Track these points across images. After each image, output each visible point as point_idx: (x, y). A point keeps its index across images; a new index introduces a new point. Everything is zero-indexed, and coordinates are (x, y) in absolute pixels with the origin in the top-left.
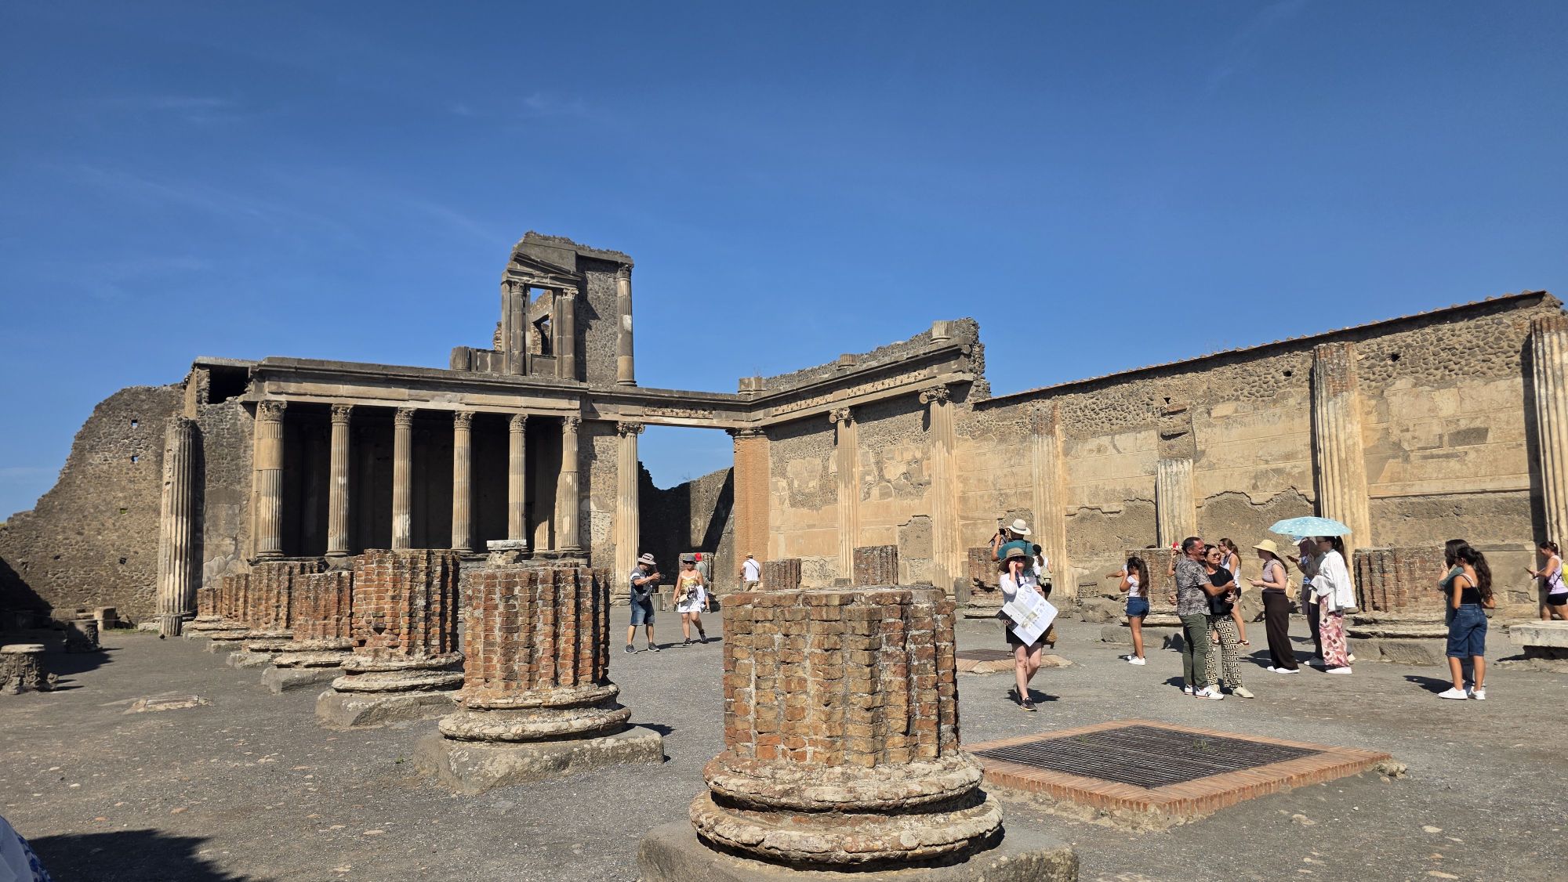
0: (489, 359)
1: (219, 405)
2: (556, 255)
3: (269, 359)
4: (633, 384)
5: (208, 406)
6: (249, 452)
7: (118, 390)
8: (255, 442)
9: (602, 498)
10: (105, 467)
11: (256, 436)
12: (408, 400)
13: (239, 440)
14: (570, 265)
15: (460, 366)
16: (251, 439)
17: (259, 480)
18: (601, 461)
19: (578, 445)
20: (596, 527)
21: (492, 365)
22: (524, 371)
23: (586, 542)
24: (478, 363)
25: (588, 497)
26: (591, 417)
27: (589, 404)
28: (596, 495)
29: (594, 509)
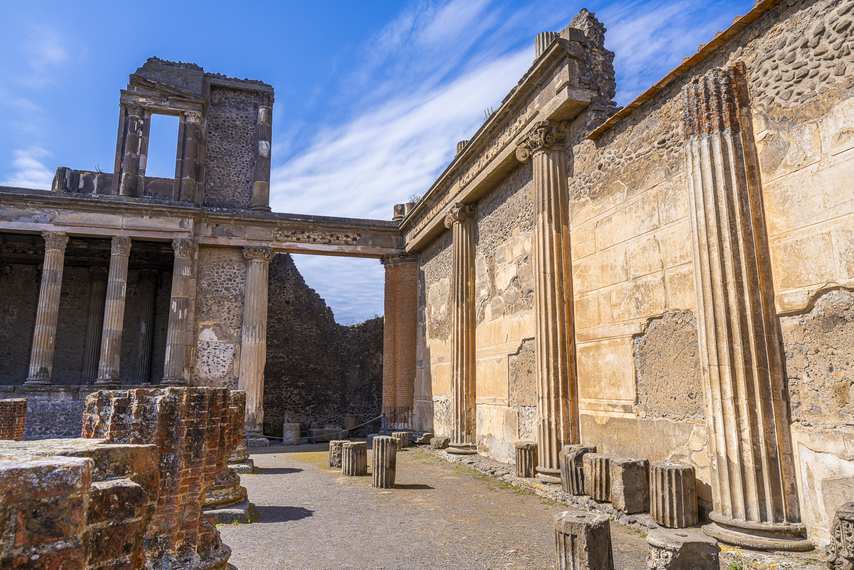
0: (95, 182)
9: (224, 328)
14: (196, 86)
15: (56, 187)
18: (226, 289)
19: (192, 271)
20: (216, 359)
21: (98, 186)
22: (133, 191)
23: (203, 375)
24: (81, 185)
25: (209, 327)
26: (212, 242)
27: (210, 229)
28: (218, 325)
29: (215, 339)
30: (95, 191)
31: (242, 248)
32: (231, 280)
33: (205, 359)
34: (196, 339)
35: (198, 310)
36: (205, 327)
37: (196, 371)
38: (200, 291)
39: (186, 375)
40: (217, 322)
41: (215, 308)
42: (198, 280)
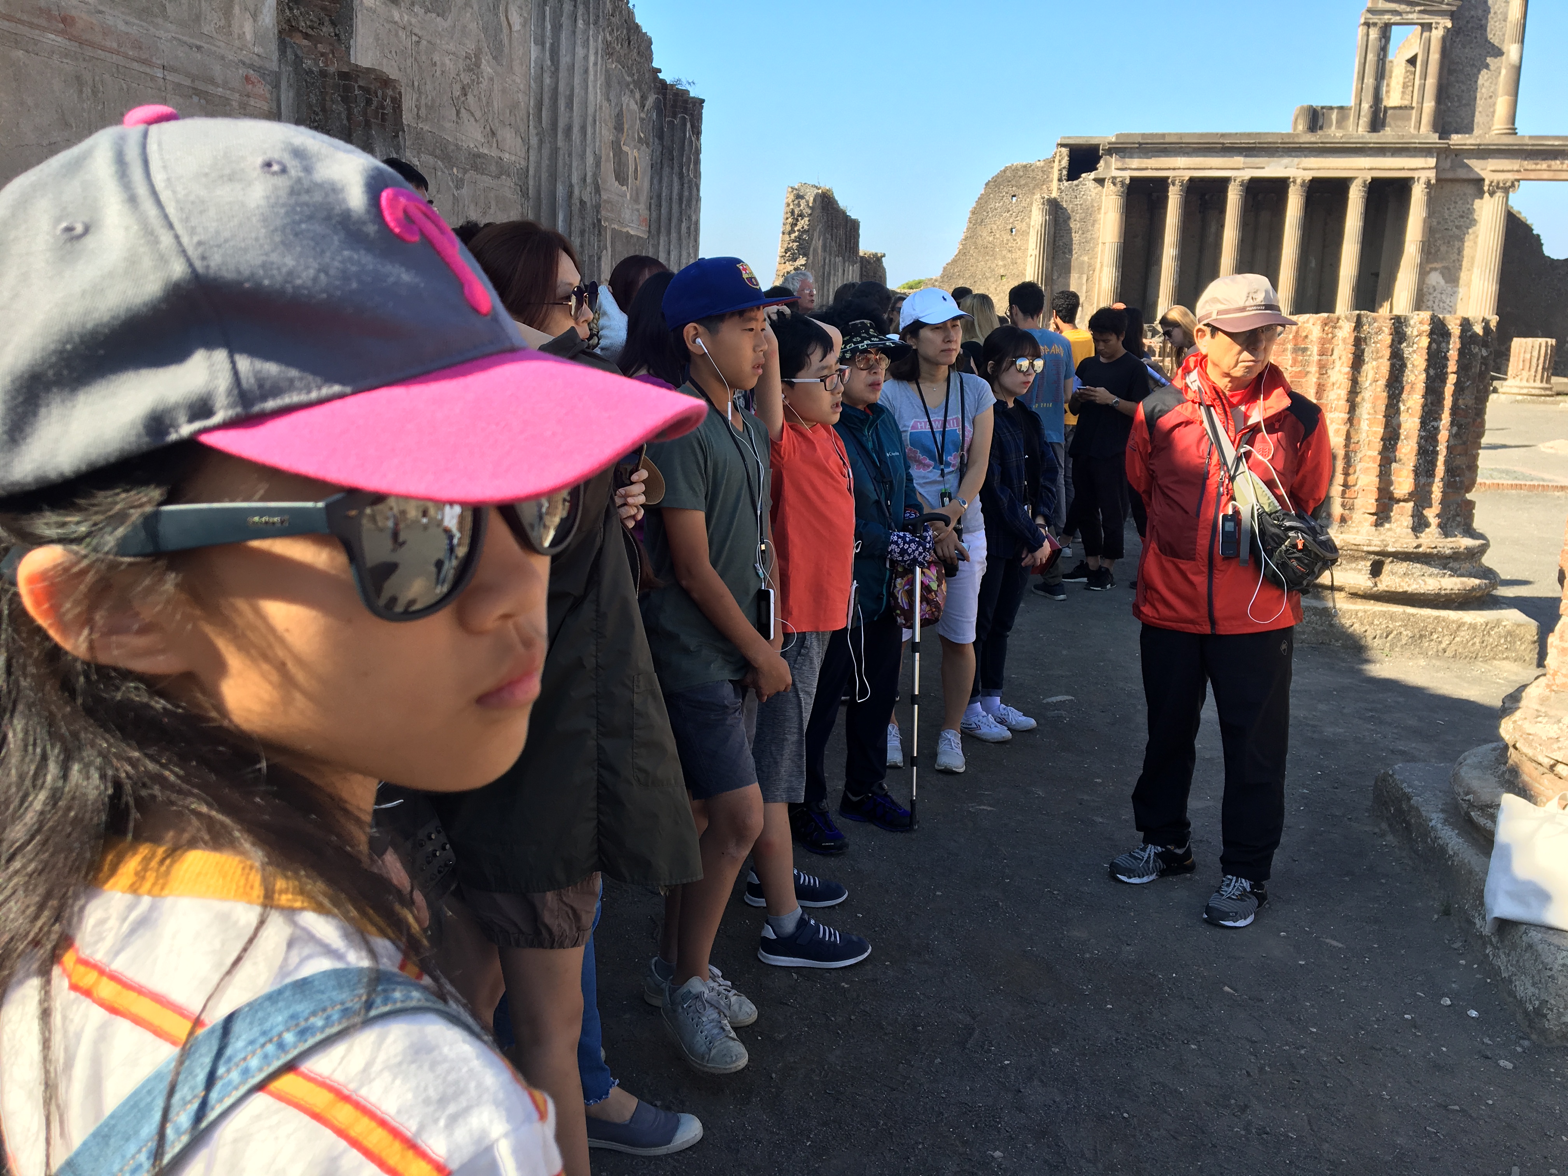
0: (1334, 116)
1: (1075, 182)
3: (1117, 136)
4: (1513, 131)
5: (1066, 184)
6: (1097, 226)
7: (1002, 168)
8: (1102, 215)
9: (1453, 271)
10: (991, 239)
11: (1103, 211)
12: (1243, 169)
13: (1090, 213)
15: (1301, 127)
16: (1099, 213)
17: (1102, 251)
18: (1457, 227)
19: (1429, 210)
20: (1441, 304)
21: (1337, 123)
22: (1374, 127)
24: (1321, 122)
25: (1435, 269)
26: (1450, 175)
27: (1449, 161)
28: (1447, 268)
29: (1442, 282)
30: (1333, 127)
31: (1483, 180)
32: (1462, 217)
33: (1430, 304)
34: (1424, 283)
36: (1432, 269)
40: (1445, 264)
41: (1443, 249)
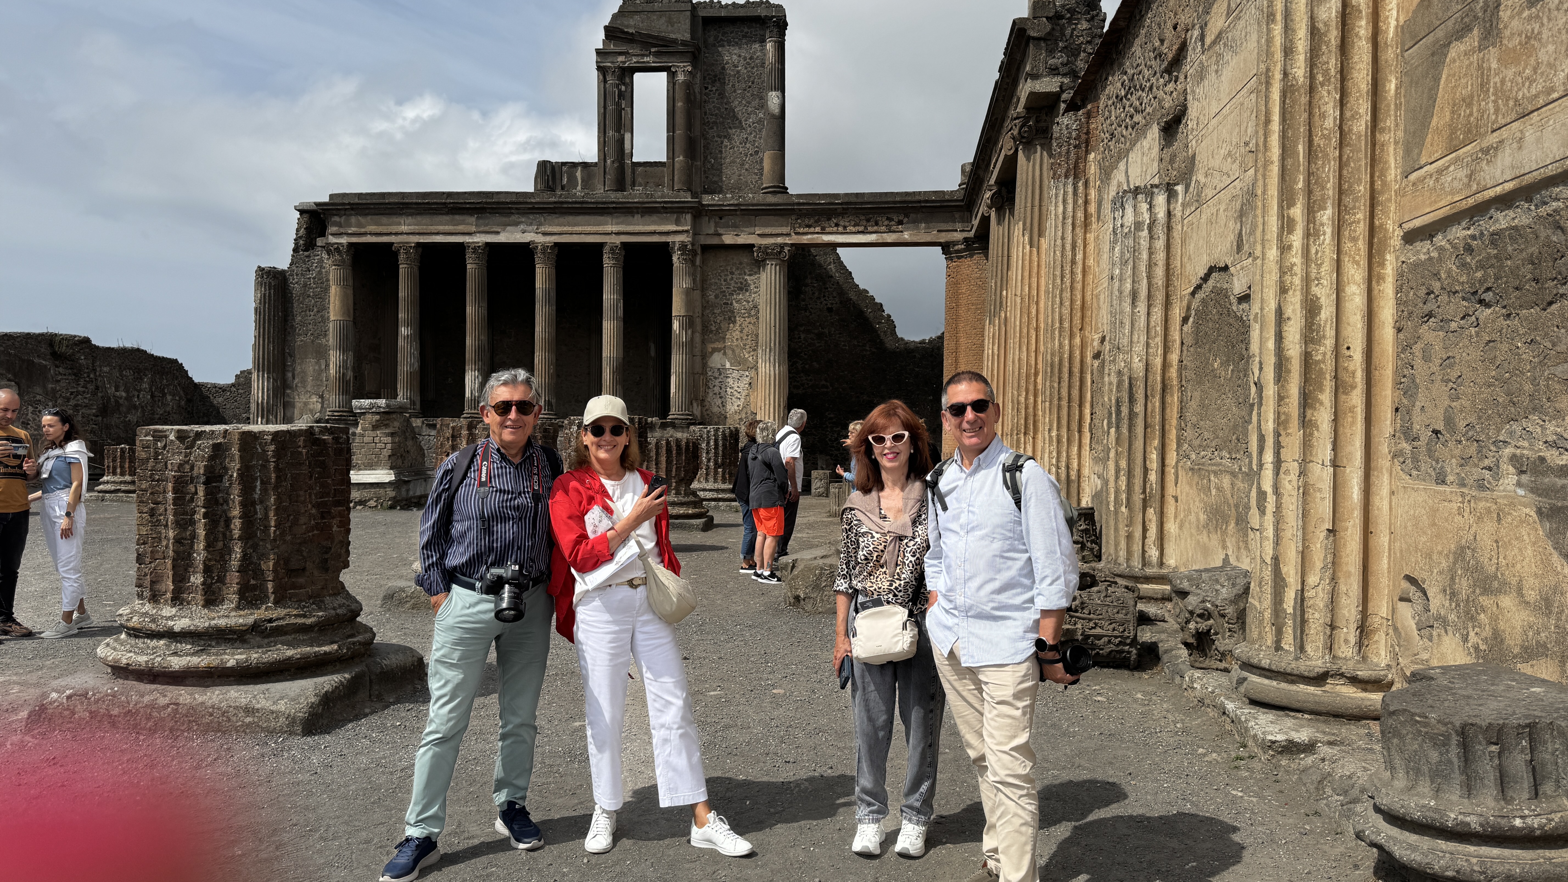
0: (579, 174)
2: (663, 20)
8: (331, 289)
9: (737, 351)
12: (475, 233)
14: (681, 32)
17: (331, 331)
18: (737, 301)
19: (694, 280)
20: (729, 390)
21: (582, 180)
22: (620, 185)
23: (715, 410)
24: (565, 181)
25: (719, 350)
26: (715, 241)
27: (712, 224)
28: (729, 347)
29: (727, 365)
30: (579, 188)
31: (753, 246)
32: (742, 289)
34: (705, 365)
35: (706, 329)
36: (715, 350)
37: (706, 403)
38: (706, 305)
39: (697, 410)
40: (728, 343)
41: (725, 326)
42: (703, 290)
